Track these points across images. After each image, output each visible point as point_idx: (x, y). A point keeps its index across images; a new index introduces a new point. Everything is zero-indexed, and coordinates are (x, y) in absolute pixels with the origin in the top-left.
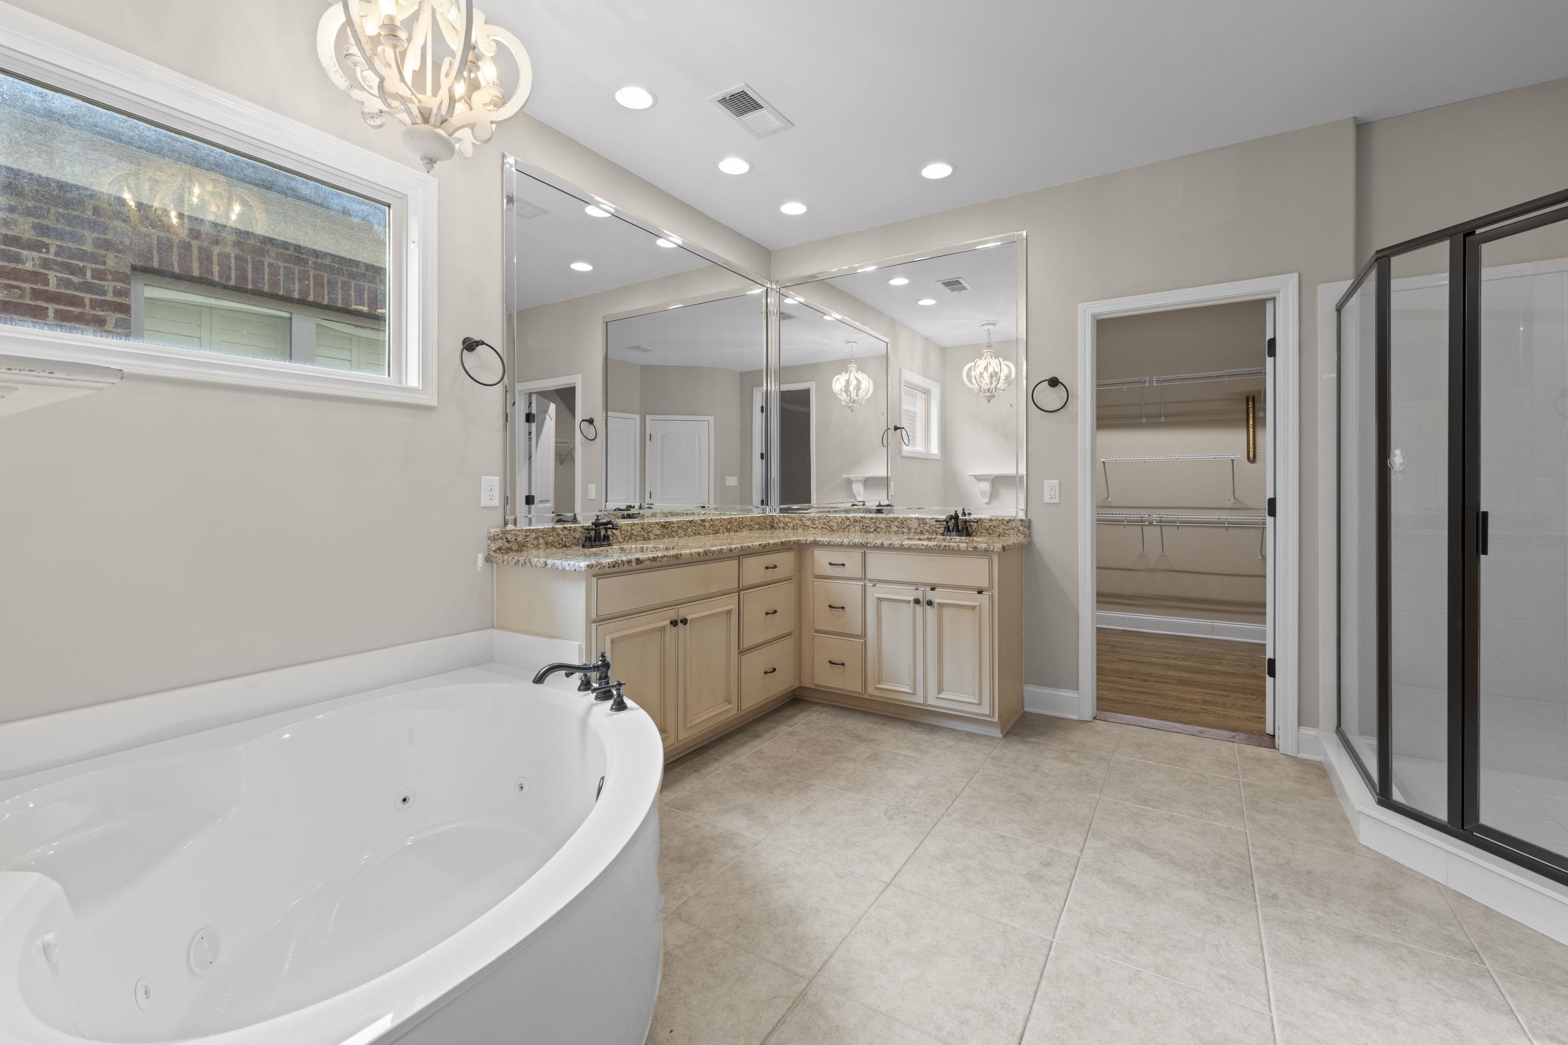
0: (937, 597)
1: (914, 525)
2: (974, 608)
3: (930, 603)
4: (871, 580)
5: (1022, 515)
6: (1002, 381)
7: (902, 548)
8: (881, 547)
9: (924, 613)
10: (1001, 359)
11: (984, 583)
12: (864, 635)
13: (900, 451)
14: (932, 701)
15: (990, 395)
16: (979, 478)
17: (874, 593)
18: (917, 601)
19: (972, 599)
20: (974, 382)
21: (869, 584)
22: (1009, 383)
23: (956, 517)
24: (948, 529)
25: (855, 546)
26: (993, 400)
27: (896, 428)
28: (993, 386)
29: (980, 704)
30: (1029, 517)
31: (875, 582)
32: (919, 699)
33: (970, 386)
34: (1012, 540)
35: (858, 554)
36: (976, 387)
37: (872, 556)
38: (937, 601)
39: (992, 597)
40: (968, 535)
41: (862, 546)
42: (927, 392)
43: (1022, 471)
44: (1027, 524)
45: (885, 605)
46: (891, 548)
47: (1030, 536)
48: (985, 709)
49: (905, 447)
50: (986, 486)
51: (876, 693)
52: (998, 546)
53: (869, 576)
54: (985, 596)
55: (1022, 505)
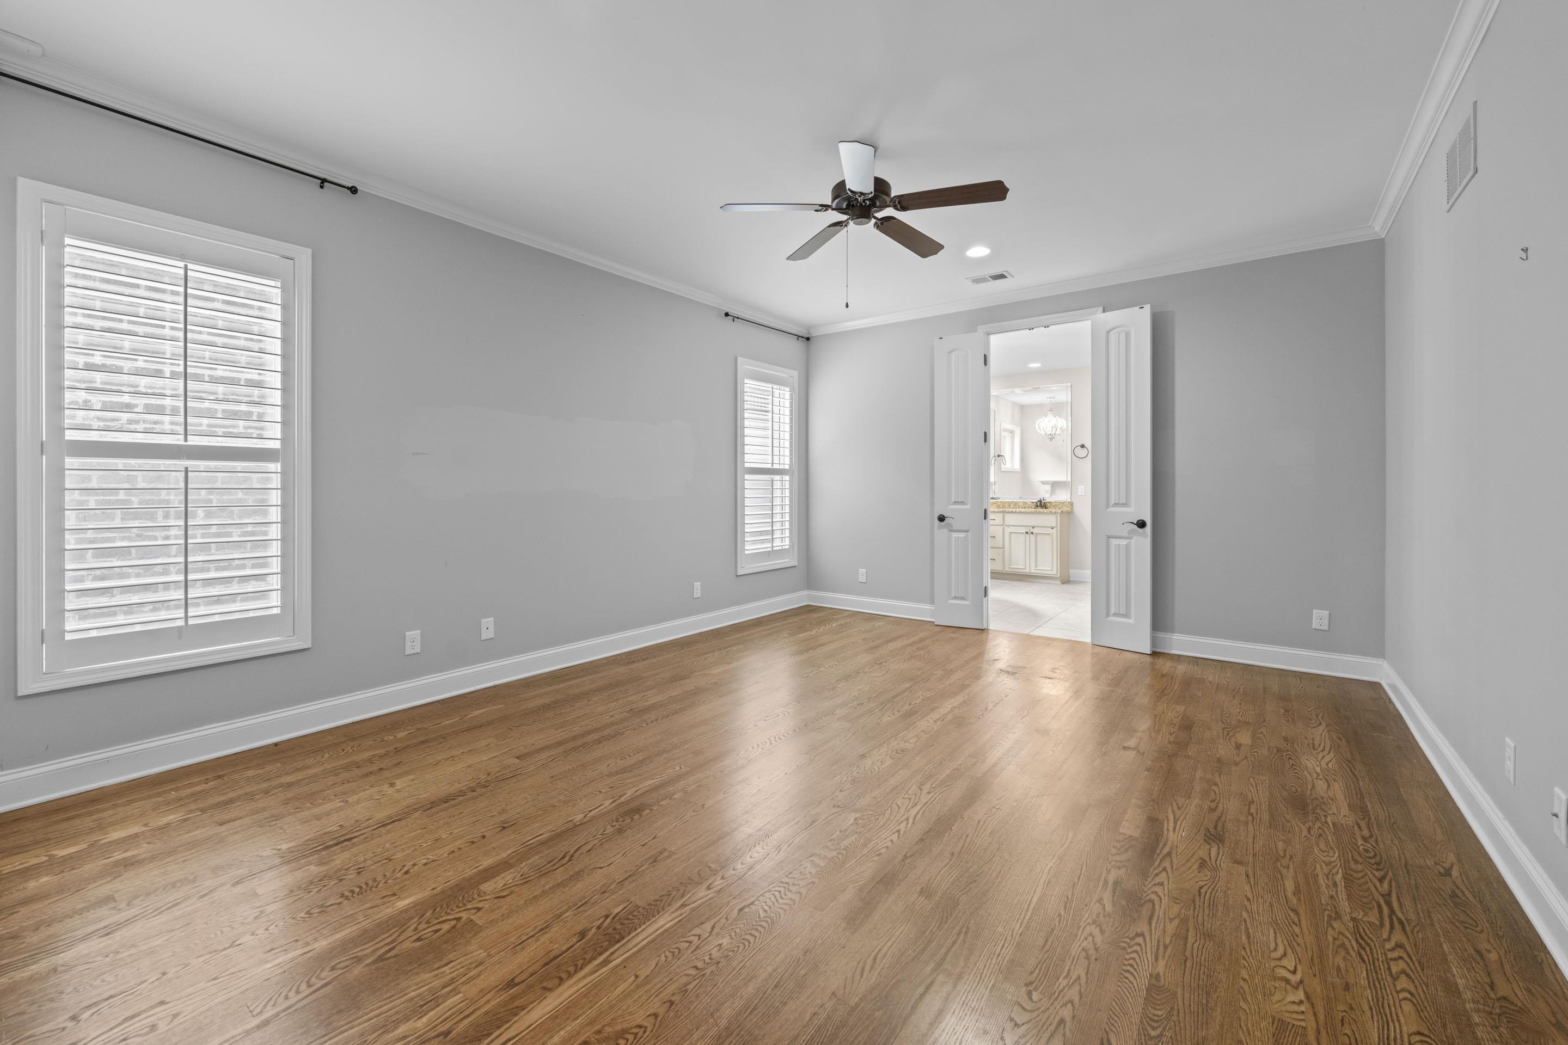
0: (1035, 531)
1: (1021, 504)
2: (1050, 534)
3: (1032, 533)
4: (1006, 526)
5: (1069, 500)
6: (1058, 429)
7: (1020, 512)
8: (1011, 512)
9: (1030, 537)
10: (1057, 417)
11: (1054, 525)
12: (1003, 548)
13: (1000, 468)
14: (1033, 571)
15: (1052, 437)
16: (1043, 483)
17: (1008, 530)
18: (1027, 533)
19: (1050, 531)
20: (1042, 429)
21: (1006, 527)
22: (1063, 431)
23: (1040, 501)
24: (1037, 506)
25: (1000, 512)
26: (1053, 440)
27: (999, 456)
28: (1054, 432)
29: (1052, 570)
30: (1073, 501)
31: (1008, 526)
32: (1027, 571)
33: (1040, 432)
34: (1065, 509)
35: (1001, 515)
36: (1043, 433)
37: (1007, 516)
38: (1034, 532)
39: (1057, 530)
40: (1046, 508)
41: (1003, 512)
42: (1012, 432)
43: (1069, 479)
44: (1071, 504)
45: (1013, 535)
46: (1015, 512)
47: (1072, 509)
48: (1054, 572)
49: (1003, 465)
50: (1048, 487)
51: (1009, 570)
52: (1060, 511)
53: (1006, 524)
54: (1055, 529)
55: (1069, 496)
